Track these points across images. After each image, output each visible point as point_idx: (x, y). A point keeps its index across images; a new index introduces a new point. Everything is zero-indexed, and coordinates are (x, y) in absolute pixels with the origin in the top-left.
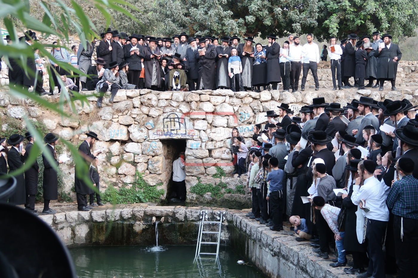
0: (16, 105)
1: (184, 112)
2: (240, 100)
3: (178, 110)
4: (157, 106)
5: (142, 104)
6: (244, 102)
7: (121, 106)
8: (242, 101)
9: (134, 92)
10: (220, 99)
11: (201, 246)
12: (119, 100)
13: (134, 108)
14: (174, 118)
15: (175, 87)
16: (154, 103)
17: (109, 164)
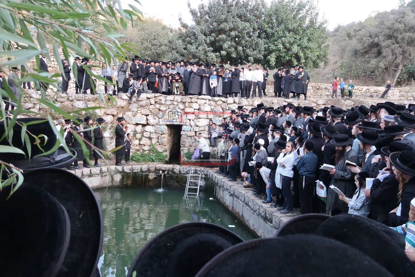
0: (79, 100)
1: (181, 108)
2: (215, 102)
3: (177, 107)
4: (165, 104)
5: (156, 102)
6: (217, 104)
7: (143, 103)
8: (216, 103)
9: (151, 95)
10: (203, 101)
11: (188, 189)
12: (142, 99)
13: (151, 105)
14: (175, 112)
15: (176, 93)
16: (163, 102)
17: (135, 138)
